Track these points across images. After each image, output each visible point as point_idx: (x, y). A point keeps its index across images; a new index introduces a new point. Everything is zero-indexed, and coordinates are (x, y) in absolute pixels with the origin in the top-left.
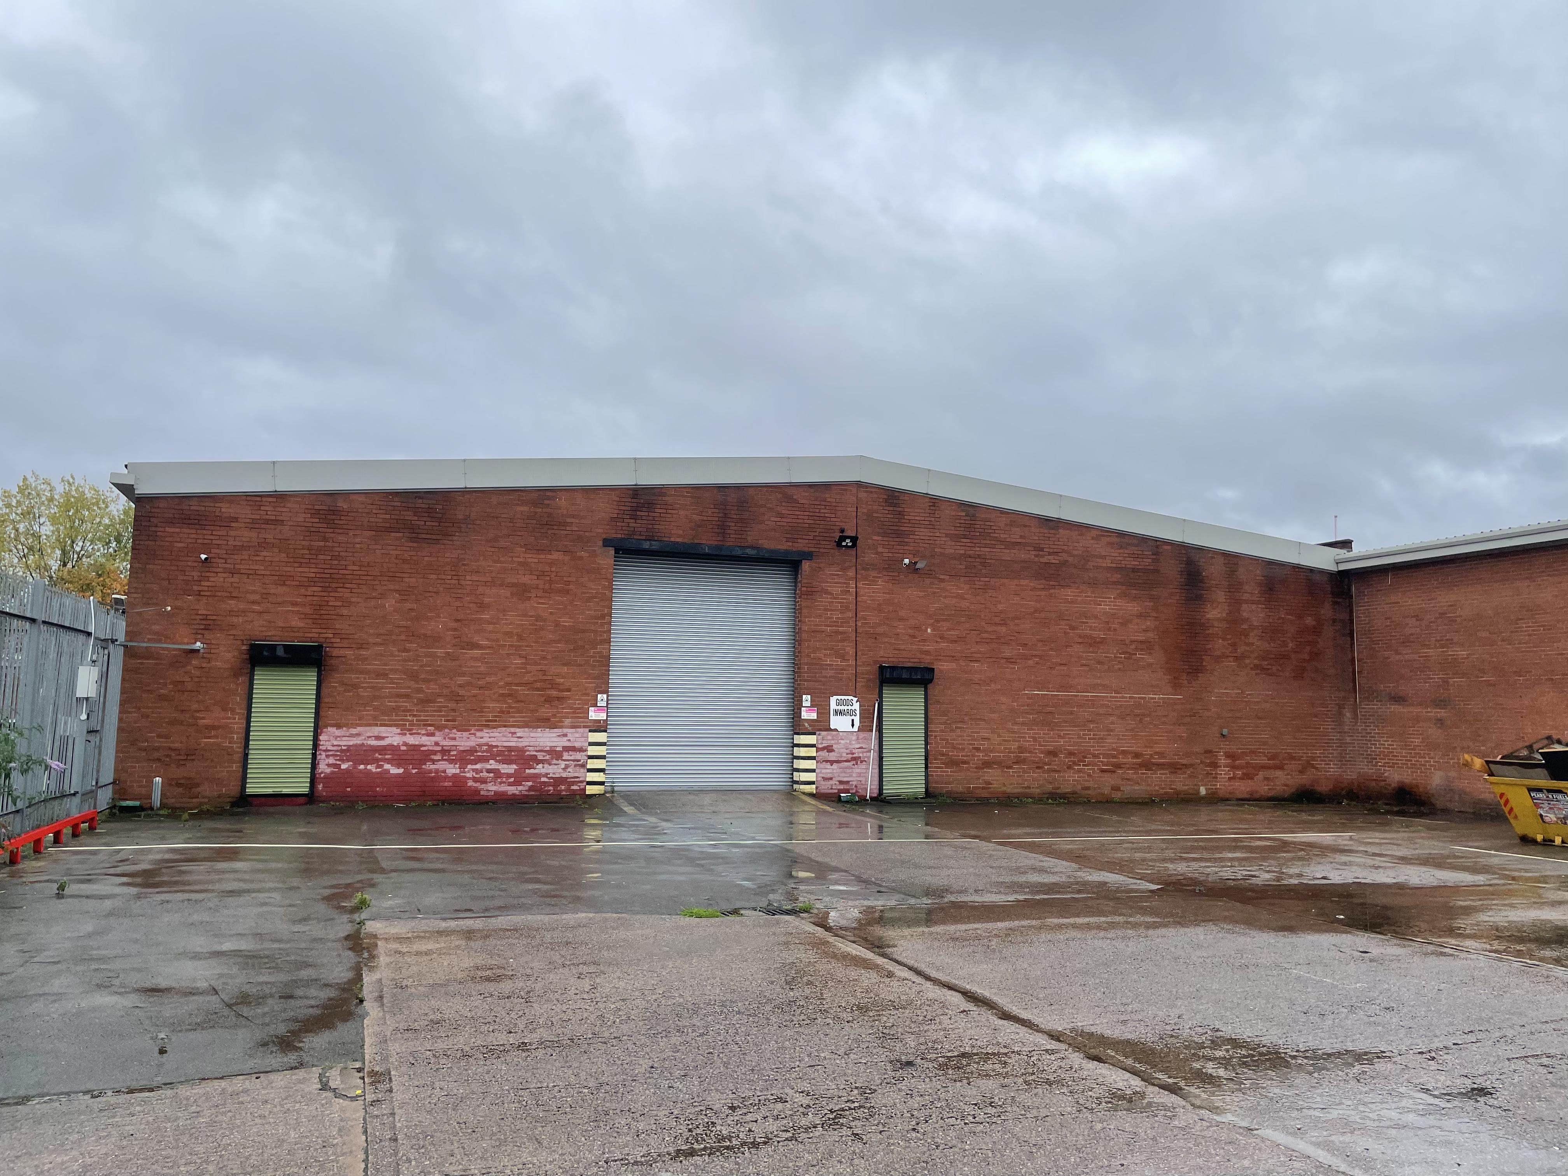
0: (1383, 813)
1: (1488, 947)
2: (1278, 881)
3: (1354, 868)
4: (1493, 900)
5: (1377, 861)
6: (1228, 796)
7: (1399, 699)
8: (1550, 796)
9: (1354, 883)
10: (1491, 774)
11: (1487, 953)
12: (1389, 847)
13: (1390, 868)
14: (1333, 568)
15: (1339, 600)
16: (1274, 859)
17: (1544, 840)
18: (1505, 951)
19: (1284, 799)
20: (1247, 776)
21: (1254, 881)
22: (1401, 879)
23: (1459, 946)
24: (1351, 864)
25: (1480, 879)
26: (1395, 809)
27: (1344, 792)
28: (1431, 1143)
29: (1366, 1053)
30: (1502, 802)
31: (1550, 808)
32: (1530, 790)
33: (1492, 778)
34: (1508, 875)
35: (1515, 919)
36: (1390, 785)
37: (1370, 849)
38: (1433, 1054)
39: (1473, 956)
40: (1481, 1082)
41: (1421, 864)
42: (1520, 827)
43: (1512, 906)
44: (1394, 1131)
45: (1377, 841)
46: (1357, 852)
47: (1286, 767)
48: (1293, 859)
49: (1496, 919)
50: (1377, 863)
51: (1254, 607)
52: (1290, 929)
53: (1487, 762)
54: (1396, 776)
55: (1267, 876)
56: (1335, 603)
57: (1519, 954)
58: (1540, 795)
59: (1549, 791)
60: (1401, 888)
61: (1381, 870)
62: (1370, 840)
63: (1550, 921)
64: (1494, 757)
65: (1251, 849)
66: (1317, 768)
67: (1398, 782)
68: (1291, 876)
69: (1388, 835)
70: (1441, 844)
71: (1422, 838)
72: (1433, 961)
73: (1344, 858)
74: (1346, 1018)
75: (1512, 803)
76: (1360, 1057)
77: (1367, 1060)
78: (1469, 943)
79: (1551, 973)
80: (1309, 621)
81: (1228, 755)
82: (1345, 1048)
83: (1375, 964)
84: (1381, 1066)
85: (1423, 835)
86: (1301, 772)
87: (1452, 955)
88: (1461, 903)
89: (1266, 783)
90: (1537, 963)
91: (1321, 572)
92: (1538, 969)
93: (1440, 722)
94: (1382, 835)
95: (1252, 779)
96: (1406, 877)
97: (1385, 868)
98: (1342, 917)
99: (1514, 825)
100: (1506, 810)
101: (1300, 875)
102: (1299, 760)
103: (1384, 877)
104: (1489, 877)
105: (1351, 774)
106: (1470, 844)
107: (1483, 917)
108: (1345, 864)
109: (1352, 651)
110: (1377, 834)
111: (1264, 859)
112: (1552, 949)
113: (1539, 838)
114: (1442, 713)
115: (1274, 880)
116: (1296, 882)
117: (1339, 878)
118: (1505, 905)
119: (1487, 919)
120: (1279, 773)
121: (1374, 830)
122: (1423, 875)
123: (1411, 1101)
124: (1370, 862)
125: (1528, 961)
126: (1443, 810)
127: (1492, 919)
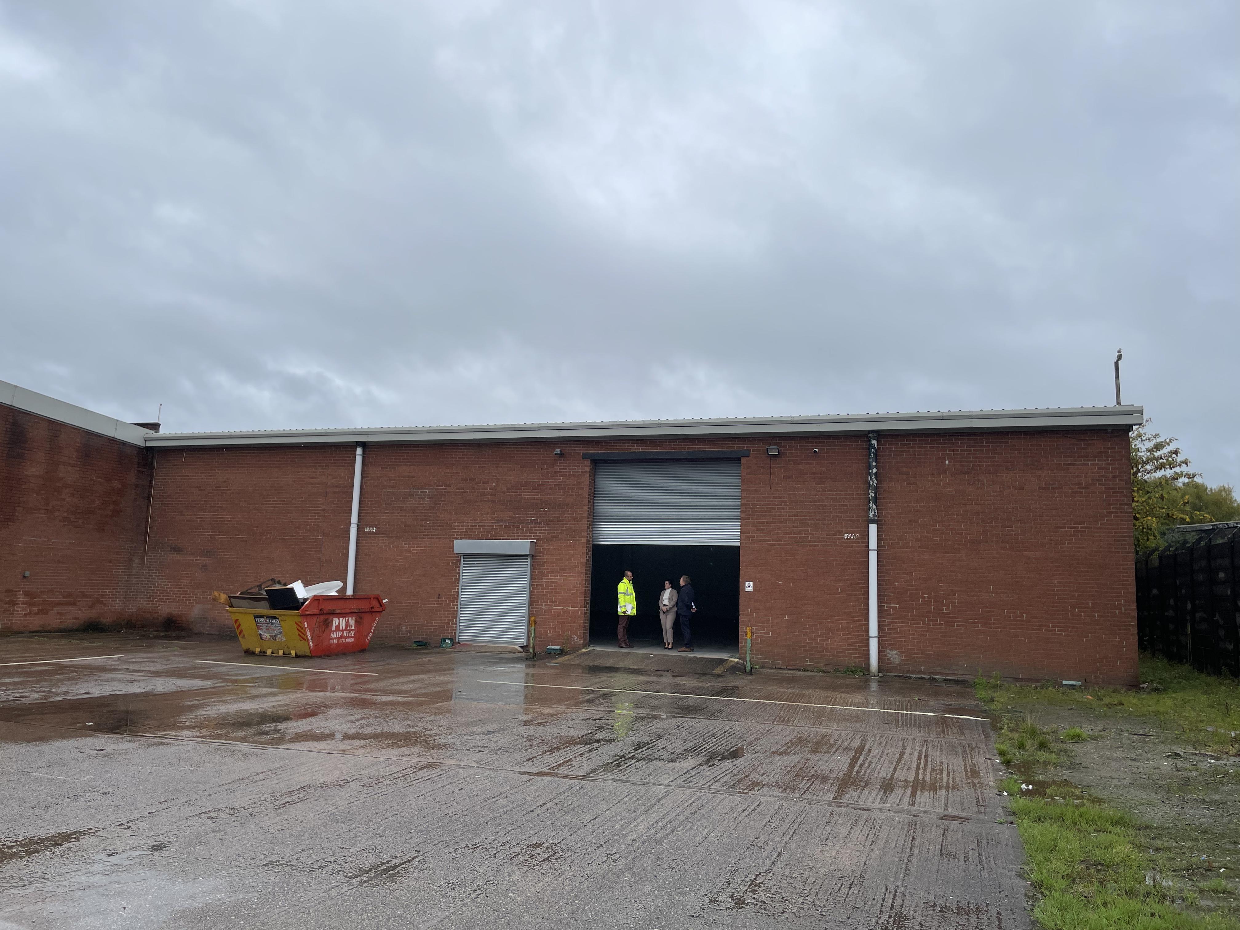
0: (152, 638)
1: (198, 734)
2: (45, 699)
3: (115, 683)
4: (213, 698)
5: (136, 676)
6: (22, 629)
7: (177, 550)
8: (268, 621)
9: (111, 695)
10: (231, 606)
11: (196, 739)
12: (147, 664)
13: (142, 680)
14: (140, 443)
15: (142, 470)
16: (46, 681)
17: (260, 652)
18: (209, 736)
19: (73, 630)
20: (43, 612)
21: (24, 701)
22: (149, 688)
23: (177, 736)
24: (113, 680)
25: (208, 683)
26: (162, 634)
27: (123, 623)
28: (107, 896)
29: (74, 833)
30: (236, 626)
31: (267, 629)
32: (255, 617)
33: (231, 608)
34: (229, 679)
35: (224, 711)
36: (161, 616)
37: (131, 667)
38: (130, 824)
39: (184, 743)
40: (161, 840)
41: (168, 676)
42: (245, 644)
43: (225, 702)
44: (79, 893)
45: (139, 660)
46: (121, 670)
47: (78, 603)
48: (64, 680)
49: (211, 712)
50: (134, 678)
51: (70, 469)
52: (43, 739)
53: (230, 597)
54: (165, 609)
55: (37, 696)
56: (140, 472)
57: (219, 737)
58: (262, 620)
59: (268, 617)
60: (146, 696)
61: (135, 683)
62: (134, 660)
63: (247, 710)
64: (236, 594)
65: (28, 674)
66: (104, 605)
67: (168, 613)
68: (58, 694)
69: (149, 655)
70: (187, 660)
71: (175, 655)
72: (153, 750)
73: (109, 676)
74: (68, 806)
75: (243, 626)
76: (67, 837)
77: (74, 838)
78: (186, 733)
79: (236, 748)
80: (116, 485)
81: (27, 594)
82: (58, 831)
83: (106, 758)
84: (85, 842)
85: (176, 653)
86: (91, 607)
87: (169, 744)
88: (189, 703)
89: (58, 617)
90: (229, 742)
91: (132, 446)
92: (228, 746)
93: (205, 567)
94: (145, 655)
95: (47, 614)
96: (153, 687)
97: (139, 681)
98: (91, 724)
99: (242, 642)
100: (238, 632)
101: (66, 693)
102: (90, 598)
103: (135, 689)
104: (215, 681)
105: (132, 608)
106: (209, 658)
107: (202, 712)
108: (108, 680)
109: (148, 512)
110: (142, 655)
111: (38, 682)
112: (243, 731)
113: (257, 650)
114: (207, 561)
115: (41, 699)
116: (60, 698)
117: (99, 692)
118: (220, 701)
119: (204, 713)
120: (71, 608)
121: (140, 652)
122: (166, 684)
123: (101, 865)
124: (128, 677)
125: (224, 741)
126: (197, 634)
127: (208, 713)
